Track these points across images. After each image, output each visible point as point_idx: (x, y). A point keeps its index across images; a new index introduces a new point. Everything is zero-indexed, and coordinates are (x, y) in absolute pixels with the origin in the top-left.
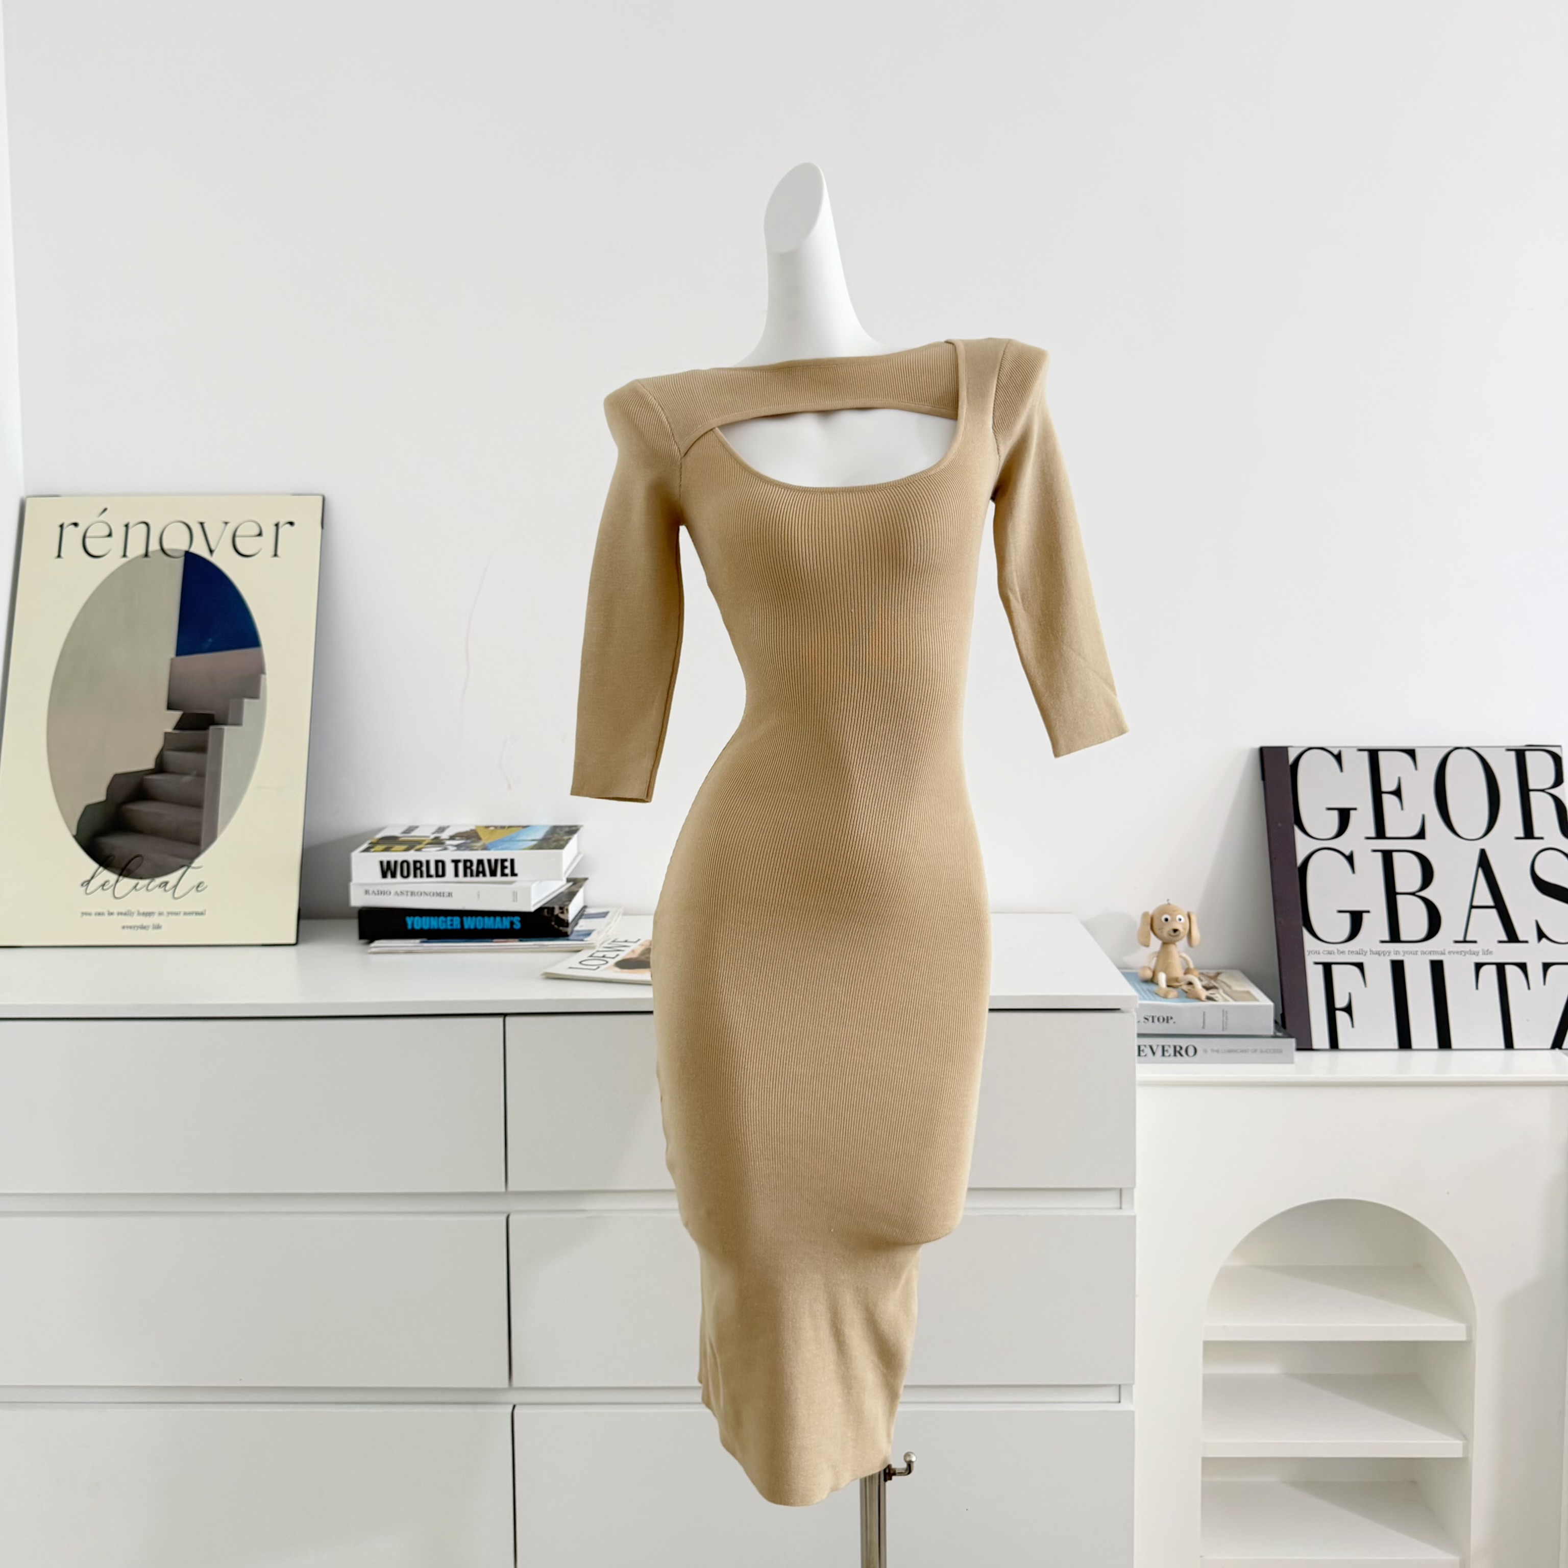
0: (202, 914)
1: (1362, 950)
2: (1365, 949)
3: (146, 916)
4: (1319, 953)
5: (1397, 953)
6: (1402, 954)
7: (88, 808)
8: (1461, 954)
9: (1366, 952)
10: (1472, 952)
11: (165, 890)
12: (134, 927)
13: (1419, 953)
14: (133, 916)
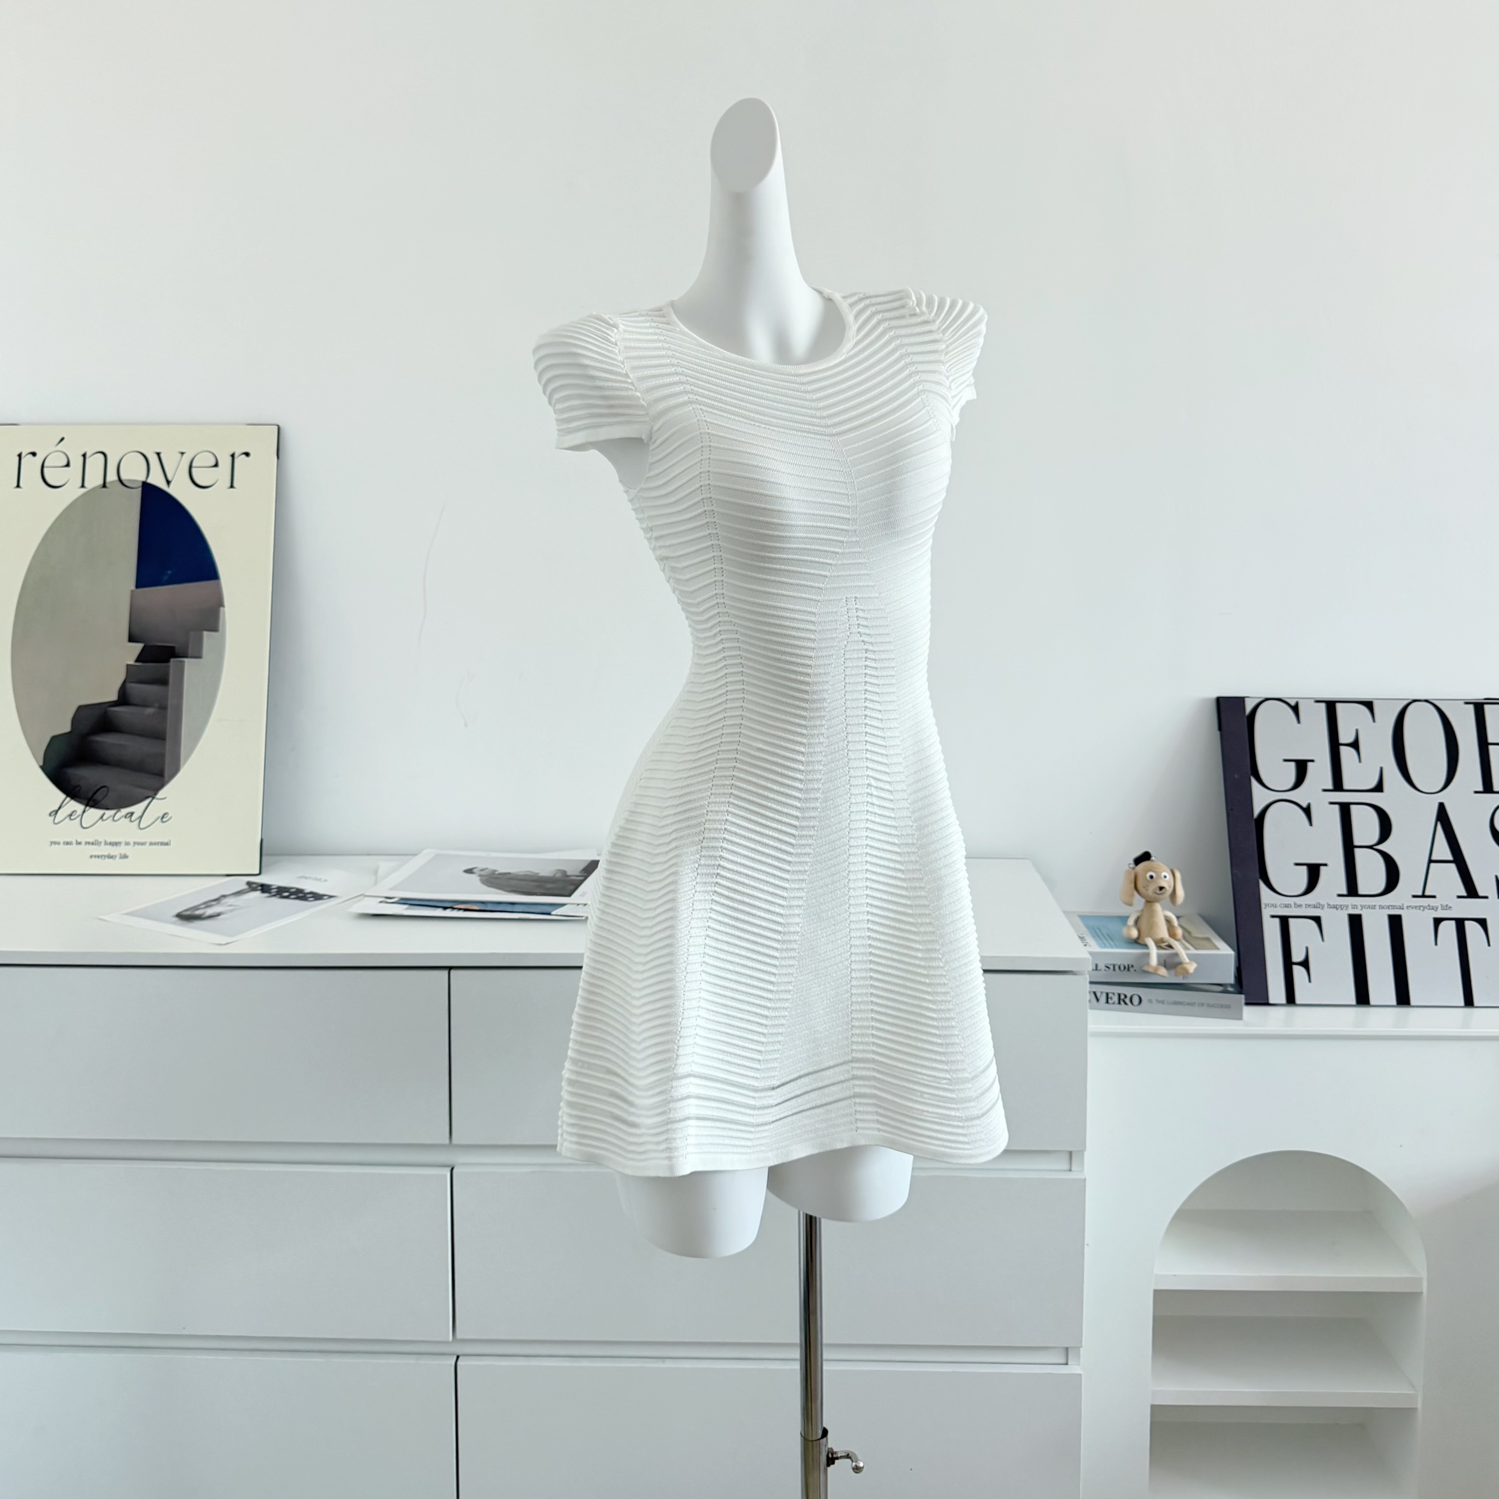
0: (167, 844)
1: (1319, 904)
2: (1322, 903)
3: (113, 845)
4: (1276, 907)
5: (1355, 907)
6: (1360, 908)
7: (54, 738)
8: (1420, 909)
9: (1323, 906)
10: (1431, 908)
11: (131, 821)
12: (102, 856)
13: (1377, 907)
14: (100, 845)
